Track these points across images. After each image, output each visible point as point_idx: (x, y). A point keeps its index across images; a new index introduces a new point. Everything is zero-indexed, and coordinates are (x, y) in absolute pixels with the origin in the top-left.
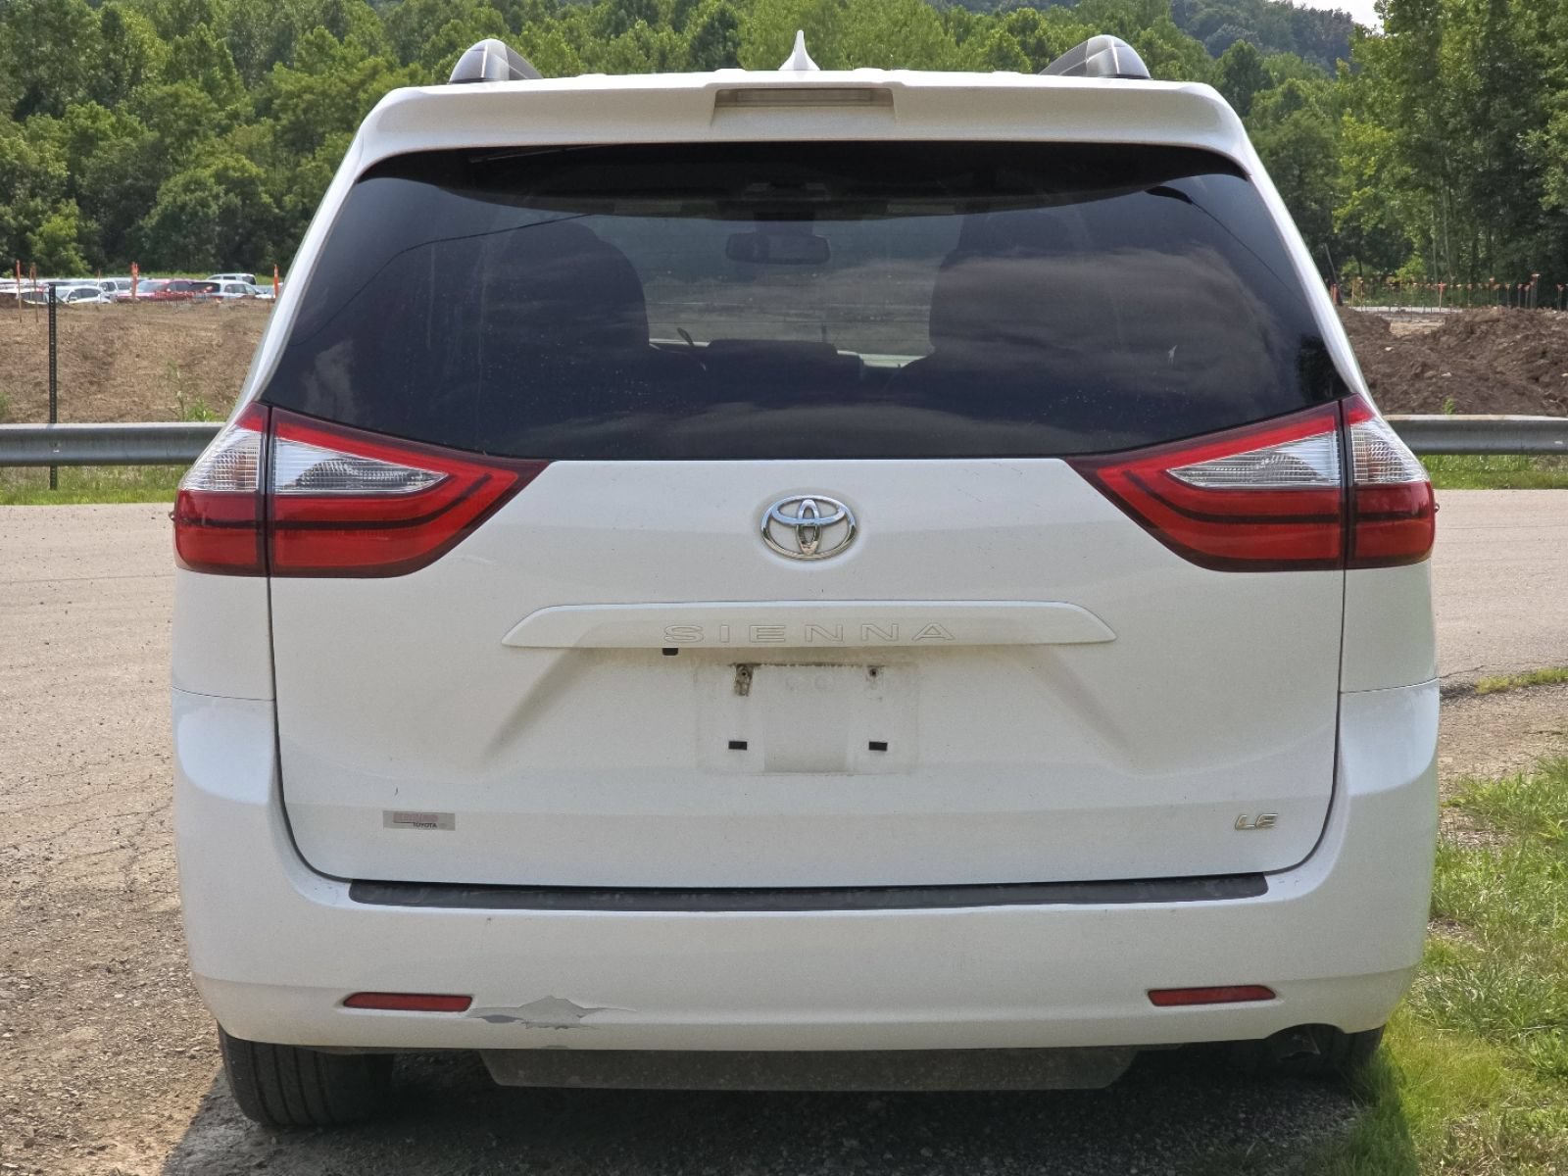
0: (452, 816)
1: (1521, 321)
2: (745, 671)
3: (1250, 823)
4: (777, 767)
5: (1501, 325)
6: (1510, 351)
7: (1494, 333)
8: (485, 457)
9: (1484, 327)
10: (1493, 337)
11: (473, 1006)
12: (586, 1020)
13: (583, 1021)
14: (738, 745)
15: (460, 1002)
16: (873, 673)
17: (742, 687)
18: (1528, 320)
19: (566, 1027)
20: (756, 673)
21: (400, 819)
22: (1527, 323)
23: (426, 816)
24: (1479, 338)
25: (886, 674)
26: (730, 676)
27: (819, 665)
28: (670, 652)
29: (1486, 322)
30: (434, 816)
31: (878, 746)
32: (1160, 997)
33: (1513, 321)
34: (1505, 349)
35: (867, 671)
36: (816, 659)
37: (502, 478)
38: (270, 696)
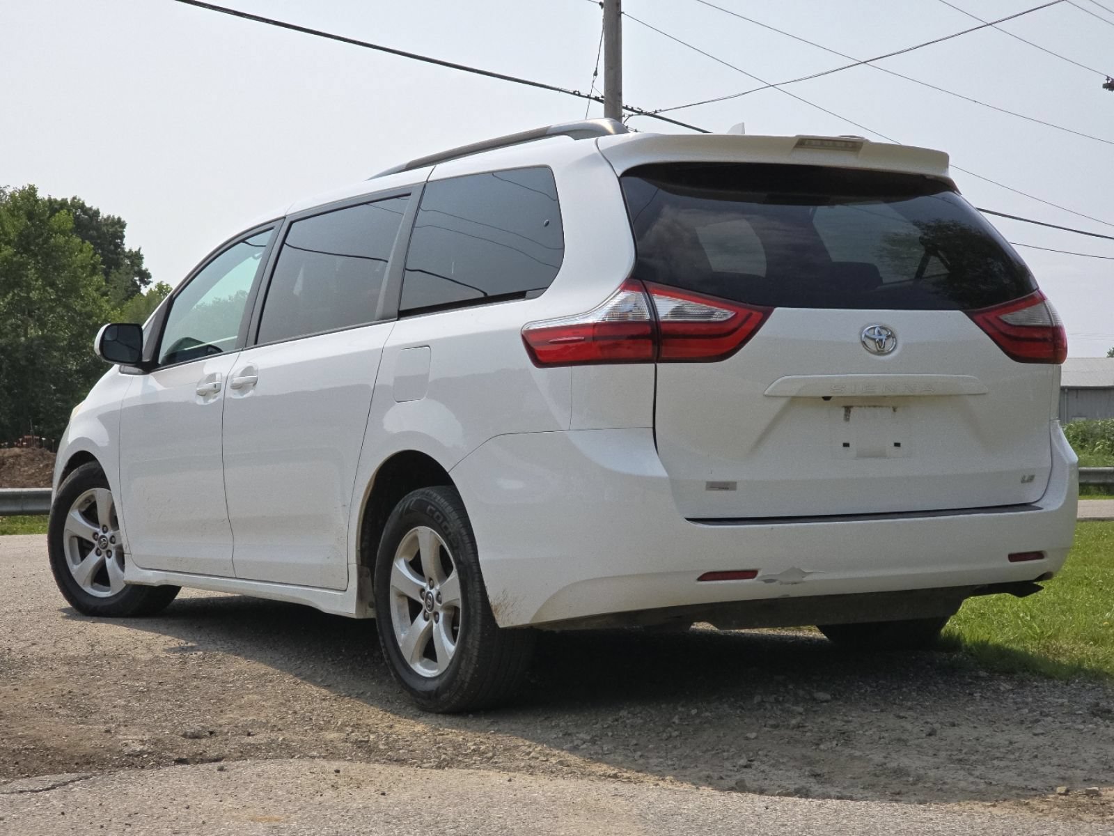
0: (735, 483)
1: (36, 456)
2: (848, 409)
3: (1026, 479)
4: (861, 455)
5: (23, 459)
6: (37, 474)
7: (19, 465)
8: (748, 305)
9: (11, 460)
10: (19, 467)
11: (759, 574)
12: (807, 578)
13: (805, 579)
14: (846, 445)
15: (751, 574)
16: (894, 410)
17: (847, 418)
18: (40, 455)
19: (796, 583)
20: (852, 410)
21: (713, 486)
22: (40, 457)
23: (724, 483)
24: (9, 468)
25: (899, 410)
26: (843, 411)
27: (875, 406)
28: (827, 398)
29: (12, 457)
30: (728, 483)
31: (897, 445)
32: (1014, 557)
33: (31, 456)
34: (33, 473)
35: (892, 409)
36: (873, 404)
37: (756, 315)
38: (652, 426)
